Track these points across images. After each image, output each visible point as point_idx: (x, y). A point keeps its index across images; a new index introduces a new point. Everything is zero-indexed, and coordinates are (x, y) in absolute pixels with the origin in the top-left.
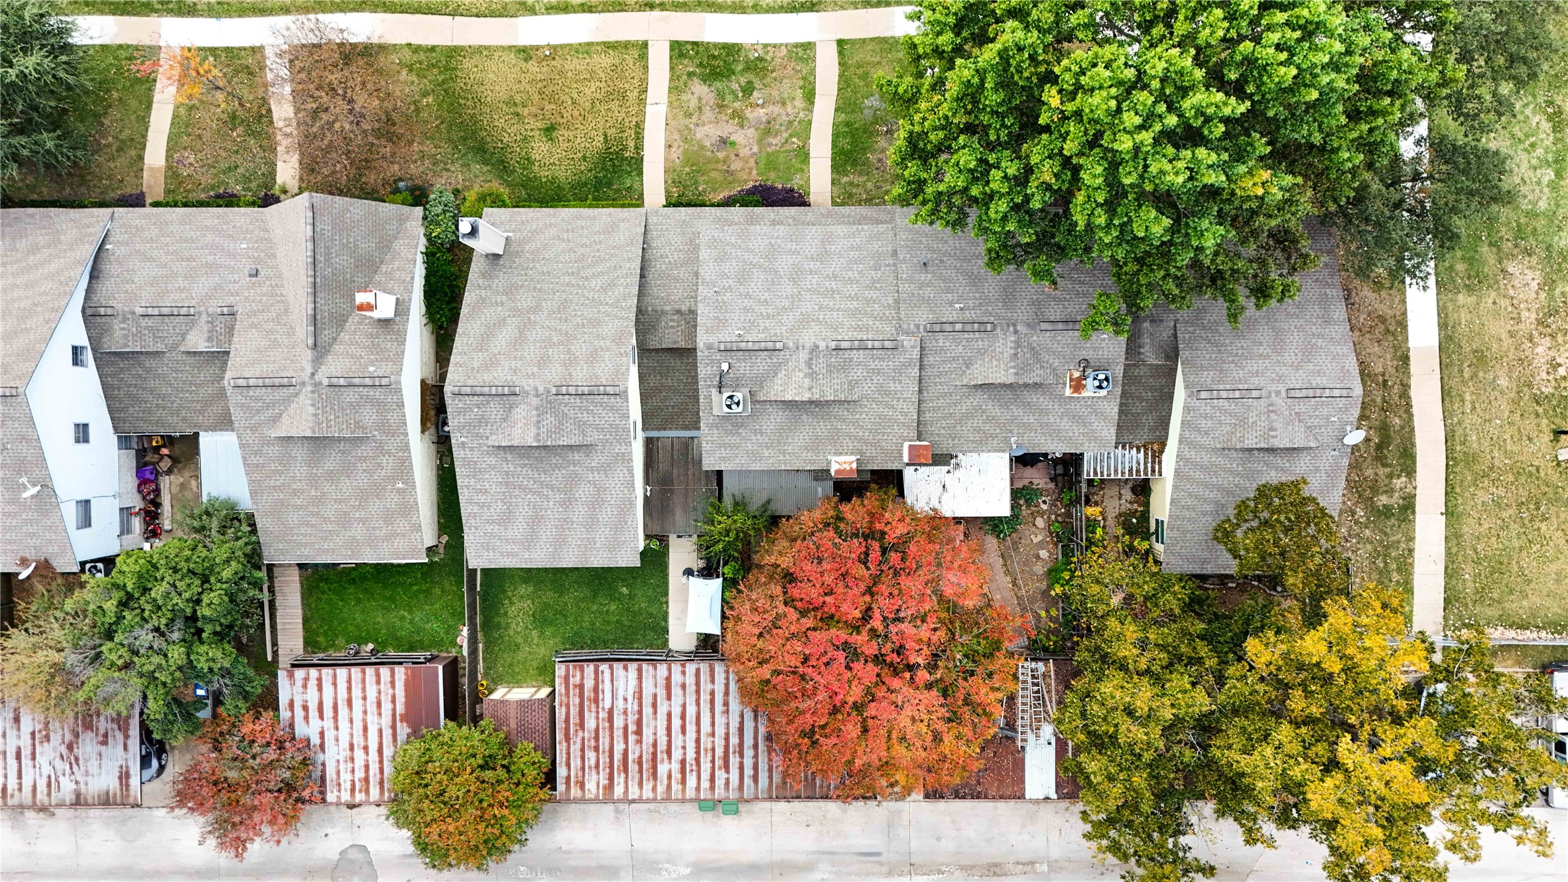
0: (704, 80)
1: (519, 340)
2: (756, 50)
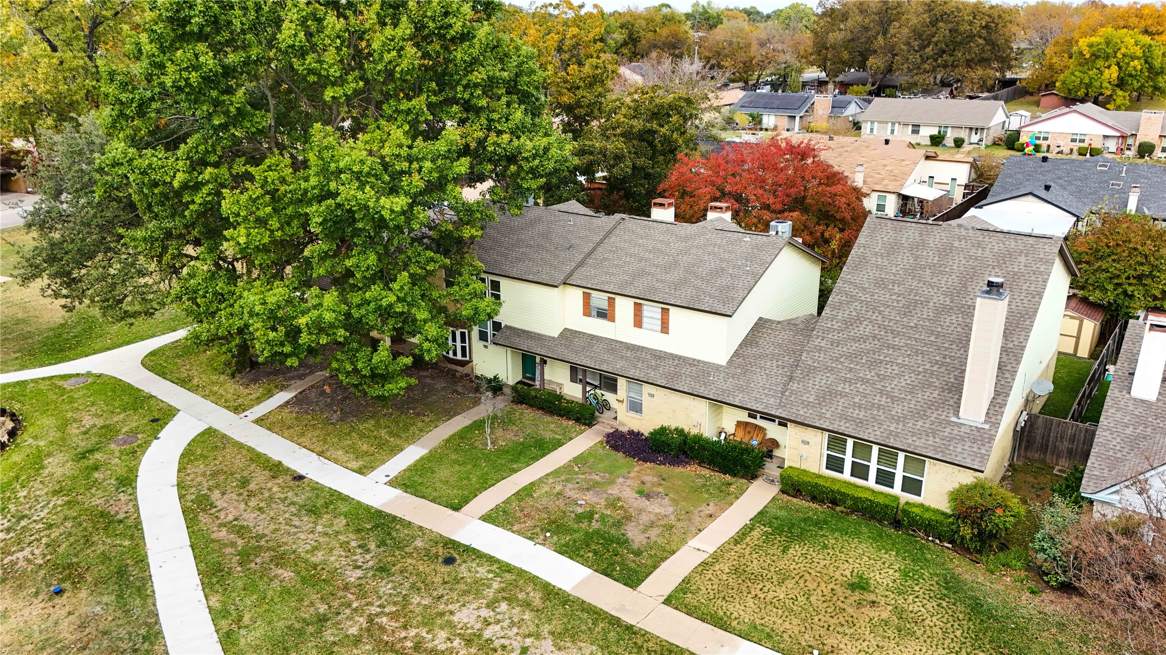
0: (624, 543)
2: (545, 539)
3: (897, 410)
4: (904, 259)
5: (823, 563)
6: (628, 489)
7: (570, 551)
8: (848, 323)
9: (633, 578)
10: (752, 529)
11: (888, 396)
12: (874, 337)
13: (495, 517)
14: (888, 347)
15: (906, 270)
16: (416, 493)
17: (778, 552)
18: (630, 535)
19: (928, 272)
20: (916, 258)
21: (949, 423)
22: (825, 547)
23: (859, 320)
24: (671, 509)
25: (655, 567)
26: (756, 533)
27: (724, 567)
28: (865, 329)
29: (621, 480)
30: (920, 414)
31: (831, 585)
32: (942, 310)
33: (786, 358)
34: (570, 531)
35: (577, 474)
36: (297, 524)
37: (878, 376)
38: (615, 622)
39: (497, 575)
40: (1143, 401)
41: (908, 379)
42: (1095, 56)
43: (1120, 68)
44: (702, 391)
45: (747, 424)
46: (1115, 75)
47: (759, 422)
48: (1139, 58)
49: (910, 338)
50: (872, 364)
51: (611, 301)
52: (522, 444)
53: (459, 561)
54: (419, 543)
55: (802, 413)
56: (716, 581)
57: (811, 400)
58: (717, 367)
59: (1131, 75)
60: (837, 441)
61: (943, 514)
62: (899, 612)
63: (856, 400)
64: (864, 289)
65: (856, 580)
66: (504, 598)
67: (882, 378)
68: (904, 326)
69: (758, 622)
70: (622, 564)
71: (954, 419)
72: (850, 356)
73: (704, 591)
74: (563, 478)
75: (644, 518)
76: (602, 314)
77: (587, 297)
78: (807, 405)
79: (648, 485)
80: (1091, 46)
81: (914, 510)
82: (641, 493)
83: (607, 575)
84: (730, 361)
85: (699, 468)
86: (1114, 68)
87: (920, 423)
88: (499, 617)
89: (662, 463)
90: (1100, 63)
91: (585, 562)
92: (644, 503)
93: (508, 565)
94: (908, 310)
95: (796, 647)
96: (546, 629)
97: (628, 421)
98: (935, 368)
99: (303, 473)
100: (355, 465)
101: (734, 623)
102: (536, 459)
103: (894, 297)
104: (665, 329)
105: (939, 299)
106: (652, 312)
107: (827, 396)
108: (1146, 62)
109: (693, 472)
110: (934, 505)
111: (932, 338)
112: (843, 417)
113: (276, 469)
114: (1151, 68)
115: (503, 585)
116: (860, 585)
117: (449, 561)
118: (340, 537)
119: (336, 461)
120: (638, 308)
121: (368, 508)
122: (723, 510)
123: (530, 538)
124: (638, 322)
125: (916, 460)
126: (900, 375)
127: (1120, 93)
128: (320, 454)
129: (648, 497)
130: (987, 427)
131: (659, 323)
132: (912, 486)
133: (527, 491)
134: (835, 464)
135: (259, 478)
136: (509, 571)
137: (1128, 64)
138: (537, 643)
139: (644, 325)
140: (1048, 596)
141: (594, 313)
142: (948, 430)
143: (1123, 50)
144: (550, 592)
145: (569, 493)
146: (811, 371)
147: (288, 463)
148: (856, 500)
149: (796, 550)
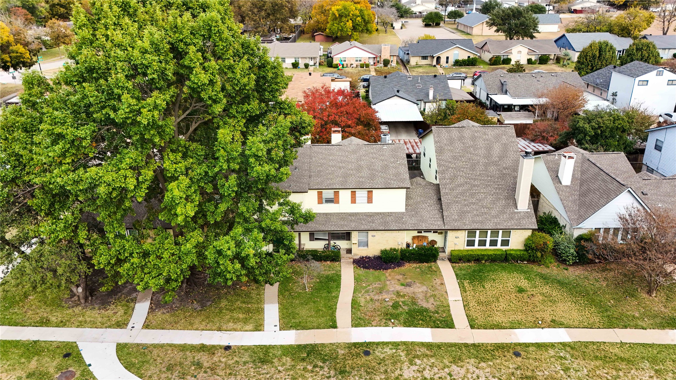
0: (427, 310)
1: (489, 149)
2: (393, 323)
3: (493, 213)
4: (458, 145)
5: (501, 286)
6: (396, 286)
7: (410, 323)
9: (449, 324)
10: (462, 283)
11: (486, 207)
12: (466, 183)
13: (357, 322)
14: (474, 186)
15: (462, 150)
16: (304, 328)
17: (482, 289)
18: (424, 306)
19: (472, 149)
20: (463, 143)
21: (515, 212)
22: (494, 280)
24: (424, 287)
25: (450, 315)
26: (466, 284)
27: (473, 303)
28: (460, 180)
29: (388, 283)
30: (502, 212)
31: (513, 294)
32: (486, 165)
34: (398, 315)
35: (366, 287)
36: (264, 372)
37: (477, 200)
38: (466, 345)
39: (397, 349)
40: (567, 186)
41: (490, 198)
42: (341, 16)
43: (353, 21)
44: (404, 227)
46: (351, 25)
49: (481, 180)
50: (472, 195)
51: (336, 194)
52: (321, 282)
53: (371, 351)
54: (341, 352)
55: (456, 225)
56: (478, 311)
57: (456, 218)
58: (403, 213)
59: (357, 25)
60: (471, 233)
62: (543, 294)
63: (475, 213)
64: (450, 162)
65: (518, 289)
66: (414, 358)
67: (480, 200)
68: (476, 176)
69: (510, 320)
70: (439, 320)
71: (516, 211)
72: (462, 194)
73: (479, 317)
74: (363, 292)
75: (421, 296)
76: (329, 201)
77: (320, 194)
78: (456, 221)
79: (402, 280)
82: (403, 285)
83: (438, 327)
84: (406, 209)
85: (411, 264)
87: (505, 216)
88: (422, 366)
89: (394, 268)
91: (422, 326)
92: (408, 290)
93: (395, 343)
94: (473, 167)
95: (531, 323)
96: (446, 361)
97: (359, 252)
98: (498, 191)
99: (227, 344)
100: (250, 327)
101: (504, 324)
102: (338, 286)
103: (464, 163)
104: (370, 200)
105: (483, 161)
106: (362, 195)
107: (462, 214)
108: (362, 18)
109: (408, 267)
111: (489, 178)
112: (473, 222)
113: (203, 348)
114: (364, 21)
115: (405, 352)
116: (521, 290)
117: (367, 353)
118: (298, 367)
119: (235, 330)
120: (353, 194)
121: (291, 346)
122: (443, 279)
123: (386, 326)
124: (353, 200)
125: (507, 232)
126: (486, 197)
128: (219, 329)
129: (408, 285)
130: (529, 210)
131: (366, 199)
132: (505, 243)
133: (355, 304)
134: (471, 243)
135: (204, 359)
136: (399, 345)
138: (450, 369)
139: (357, 201)
141: (324, 201)
142: (516, 216)
143: (352, 12)
144: (429, 346)
145: (376, 297)
146: (449, 204)
147: (208, 342)
148: (488, 256)
149: (488, 285)
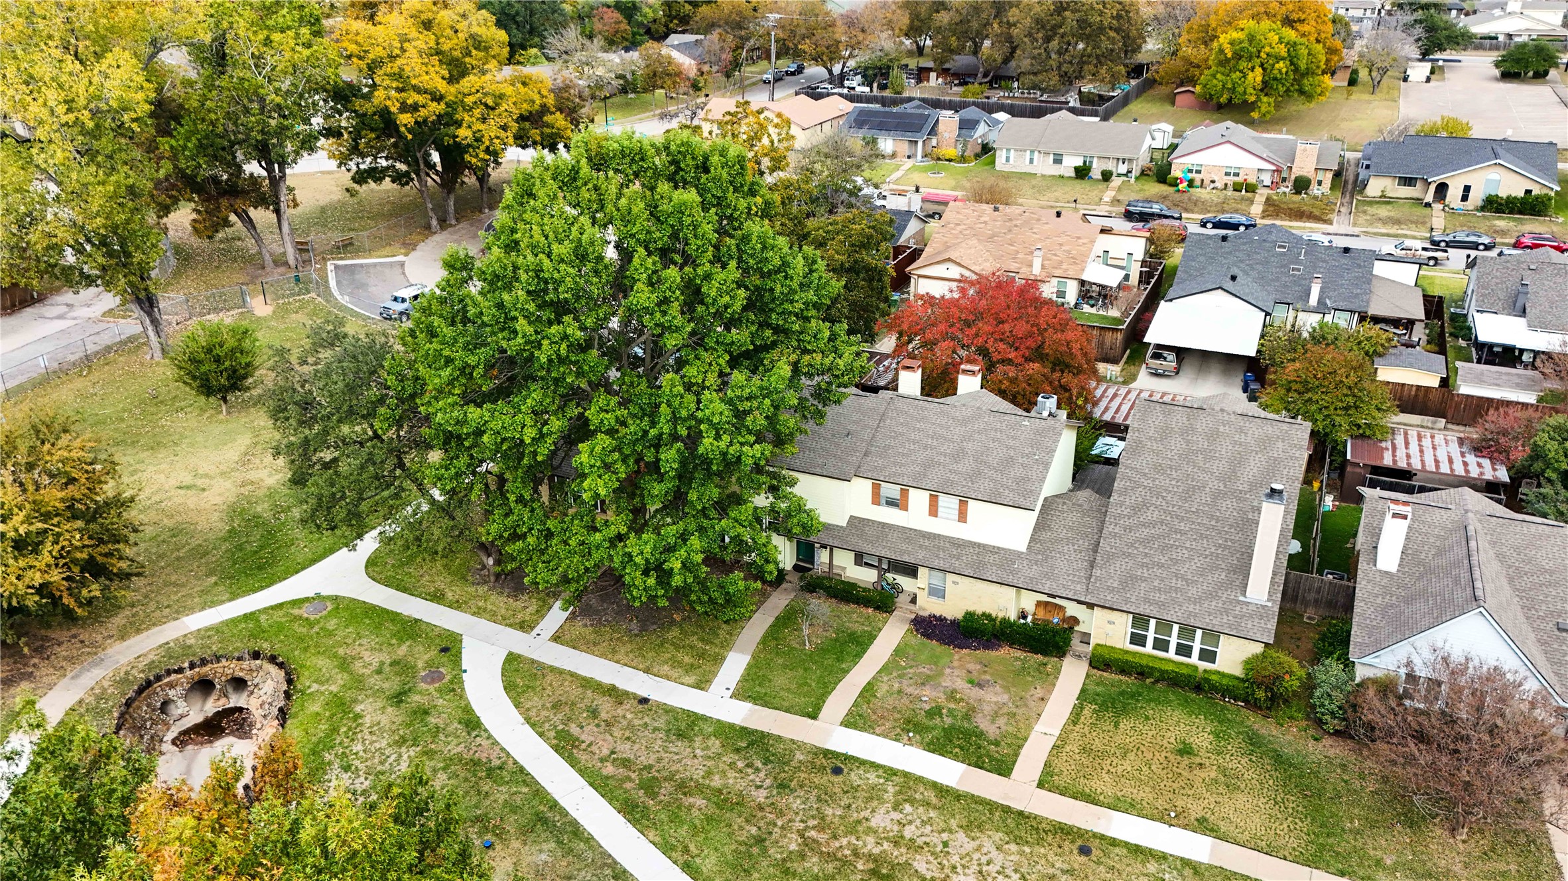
2: (910, 739)
4: (1176, 444)
5: (1150, 734)
6: (959, 680)
7: (937, 747)
8: (1136, 509)
9: (1003, 768)
10: (1082, 709)
11: (1183, 579)
12: (1162, 523)
13: (853, 721)
14: (1176, 532)
15: (1180, 455)
16: (766, 705)
17: (1111, 728)
18: (982, 726)
19: (1200, 457)
20: (1188, 442)
21: (1239, 602)
22: (1147, 718)
23: (1145, 505)
24: (1006, 697)
25: (1017, 755)
26: (1087, 712)
27: (1072, 747)
28: (1152, 515)
29: (948, 671)
30: (1212, 595)
31: (1164, 754)
32: (1217, 495)
33: (1081, 542)
34: (928, 729)
35: (905, 668)
36: (674, 750)
37: (1171, 560)
38: (1007, 810)
39: (887, 780)
40: (1386, 573)
41: (1198, 562)
42: (1238, 56)
43: (1264, 69)
44: (1010, 580)
45: (1047, 603)
46: (1259, 79)
47: (1058, 601)
48: (1283, 59)
49: (1193, 523)
50: (1164, 549)
51: (904, 493)
52: (836, 640)
53: (846, 770)
54: (799, 756)
55: (1109, 598)
56: (1072, 762)
57: (1115, 585)
58: (1019, 554)
59: (1275, 79)
60: (1140, 621)
61: (1237, 678)
62: (1223, 771)
63: (1156, 584)
64: (1145, 474)
65: (1181, 746)
66: (905, 800)
67: (1176, 562)
68: (1187, 512)
69: (1119, 794)
70: (989, 756)
71: (1241, 598)
72: (1144, 542)
73: (1066, 772)
74: (895, 674)
75: (987, 709)
76: (891, 503)
77: (876, 489)
78: (1112, 590)
79: (975, 673)
80: (1232, 43)
81: (1214, 677)
82: (971, 682)
83: (981, 768)
84: (1029, 547)
85: (1012, 651)
86: (1259, 70)
87: (1214, 603)
88: (909, 818)
89: (976, 649)
90: (1243, 64)
91: (956, 758)
92: (976, 693)
93: (891, 769)
94: (1188, 495)
95: (1155, 811)
96: (954, 823)
97: (929, 606)
98: (1219, 551)
99: (646, 696)
100: (691, 679)
101: (1101, 798)
102: (859, 655)
103: (1174, 482)
104: (962, 517)
105: (1214, 484)
106: (949, 504)
107: (1129, 581)
108: (1292, 63)
109: (1006, 653)
110: (1227, 670)
111: (1213, 523)
112: (1146, 600)
113: (612, 691)
114: (1296, 70)
115: (897, 788)
116: (1185, 750)
117: (837, 771)
118: (724, 759)
119: (668, 678)
120: (934, 501)
121: (731, 726)
122: (1050, 692)
123: (896, 740)
124: (933, 511)
125: (1212, 636)
126: (1190, 559)
127: (1265, 99)
128: (647, 671)
129: (980, 685)
130: (1270, 604)
131: (957, 512)
132: (1208, 655)
133: (868, 691)
134: (1139, 640)
135: (606, 707)
136: (895, 774)
137: (1273, 66)
138: (952, 837)
139: (940, 514)
140: (1327, 741)
141: (884, 501)
142: (1238, 608)
143: (1267, 49)
144: (942, 791)
145: (910, 690)
146: (1110, 557)
147: (622, 685)
148: (1162, 672)
149: (1125, 724)
